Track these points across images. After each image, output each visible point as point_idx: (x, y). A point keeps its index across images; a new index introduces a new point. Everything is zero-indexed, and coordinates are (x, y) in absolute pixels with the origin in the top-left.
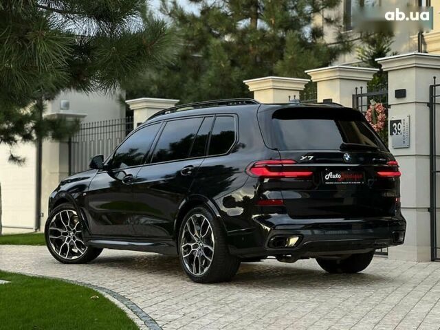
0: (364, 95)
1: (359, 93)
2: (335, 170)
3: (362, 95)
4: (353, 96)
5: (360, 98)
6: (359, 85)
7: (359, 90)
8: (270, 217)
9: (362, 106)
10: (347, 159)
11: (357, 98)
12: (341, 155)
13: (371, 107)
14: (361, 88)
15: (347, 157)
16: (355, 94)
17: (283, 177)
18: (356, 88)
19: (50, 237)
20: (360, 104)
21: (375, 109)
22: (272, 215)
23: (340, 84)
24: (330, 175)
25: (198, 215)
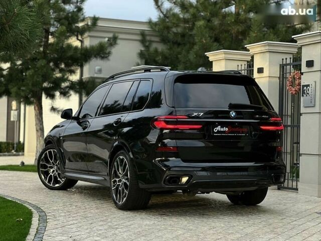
0: (288, 64)
1: (284, 63)
2: (223, 124)
3: (287, 65)
4: (280, 65)
5: (285, 67)
6: (284, 56)
7: (285, 60)
8: (169, 160)
9: (286, 74)
10: (233, 115)
11: (283, 67)
12: (228, 112)
13: (291, 74)
14: (286, 59)
15: (233, 114)
16: (281, 63)
17: (178, 129)
18: (283, 59)
19: (41, 169)
20: (285, 72)
21: (294, 76)
22: (170, 159)
23: (270, 56)
24: (219, 128)
25: (121, 157)
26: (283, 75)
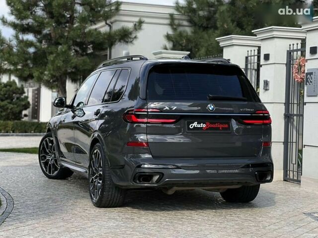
1: (292, 49)
3: (294, 51)
4: (287, 51)
6: (291, 42)
9: (293, 60)
11: (291, 53)
13: (298, 60)
14: (293, 45)
16: (289, 49)
18: (290, 45)
21: (300, 63)
26: (290, 61)
